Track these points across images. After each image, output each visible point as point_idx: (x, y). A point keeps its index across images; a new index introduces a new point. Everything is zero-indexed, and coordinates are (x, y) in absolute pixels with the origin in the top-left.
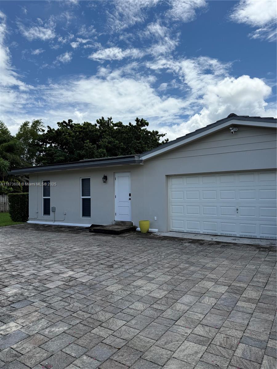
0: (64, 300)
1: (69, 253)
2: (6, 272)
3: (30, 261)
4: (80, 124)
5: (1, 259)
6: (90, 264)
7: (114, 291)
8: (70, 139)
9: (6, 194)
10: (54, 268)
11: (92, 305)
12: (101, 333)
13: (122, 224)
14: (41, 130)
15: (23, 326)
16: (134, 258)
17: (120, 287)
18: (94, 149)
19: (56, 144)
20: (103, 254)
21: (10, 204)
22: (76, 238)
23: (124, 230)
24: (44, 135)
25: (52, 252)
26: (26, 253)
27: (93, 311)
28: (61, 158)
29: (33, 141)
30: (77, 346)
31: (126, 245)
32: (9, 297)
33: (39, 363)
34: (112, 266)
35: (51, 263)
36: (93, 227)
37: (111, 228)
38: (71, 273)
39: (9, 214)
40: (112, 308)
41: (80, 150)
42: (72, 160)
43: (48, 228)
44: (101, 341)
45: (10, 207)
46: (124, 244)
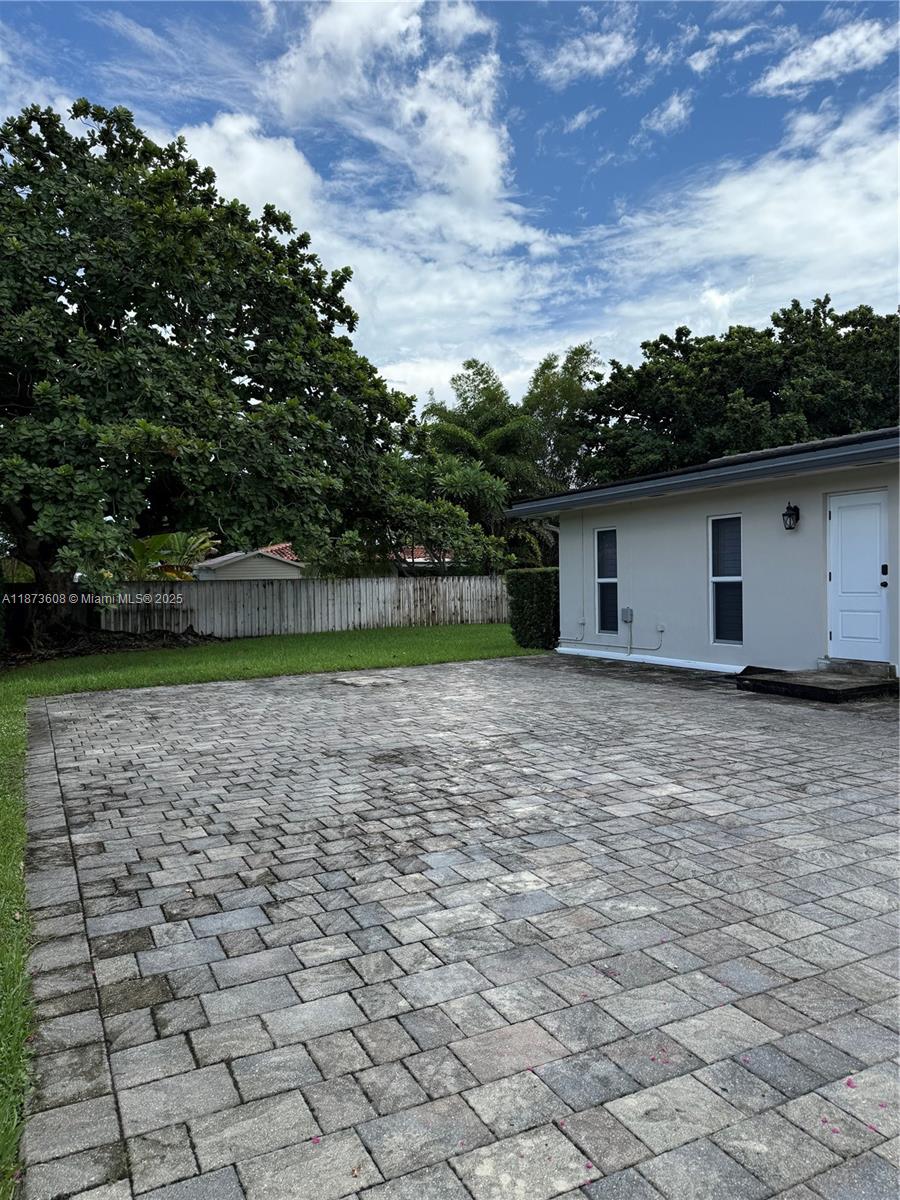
0: (652, 848)
1: (672, 739)
2: (508, 766)
3: (566, 748)
4: (713, 337)
5: (496, 736)
6: (734, 774)
7: (801, 850)
8: (681, 393)
9: (501, 572)
10: (628, 771)
11: (730, 873)
12: (749, 937)
13: (854, 671)
14: (591, 376)
15: (552, 886)
16: (883, 773)
17: (822, 843)
18: (762, 418)
19: (635, 415)
20: (776, 752)
21: (510, 598)
22: (693, 700)
23: (860, 689)
24: (599, 391)
25: (622, 732)
26: (555, 726)
27: (730, 886)
28: (651, 457)
29: (570, 414)
30: (679, 950)
31: (861, 734)
32: (518, 820)
33: (590, 962)
34: (802, 788)
35: (619, 757)
36: (750, 674)
37: (810, 681)
38: (675, 789)
39: (509, 628)
40: (787, 890)
41: (710, 424)
42: (686, 461)
43: (612, 669)
44: (748, 954)
45: (512, 608)
46: (855, 731)
